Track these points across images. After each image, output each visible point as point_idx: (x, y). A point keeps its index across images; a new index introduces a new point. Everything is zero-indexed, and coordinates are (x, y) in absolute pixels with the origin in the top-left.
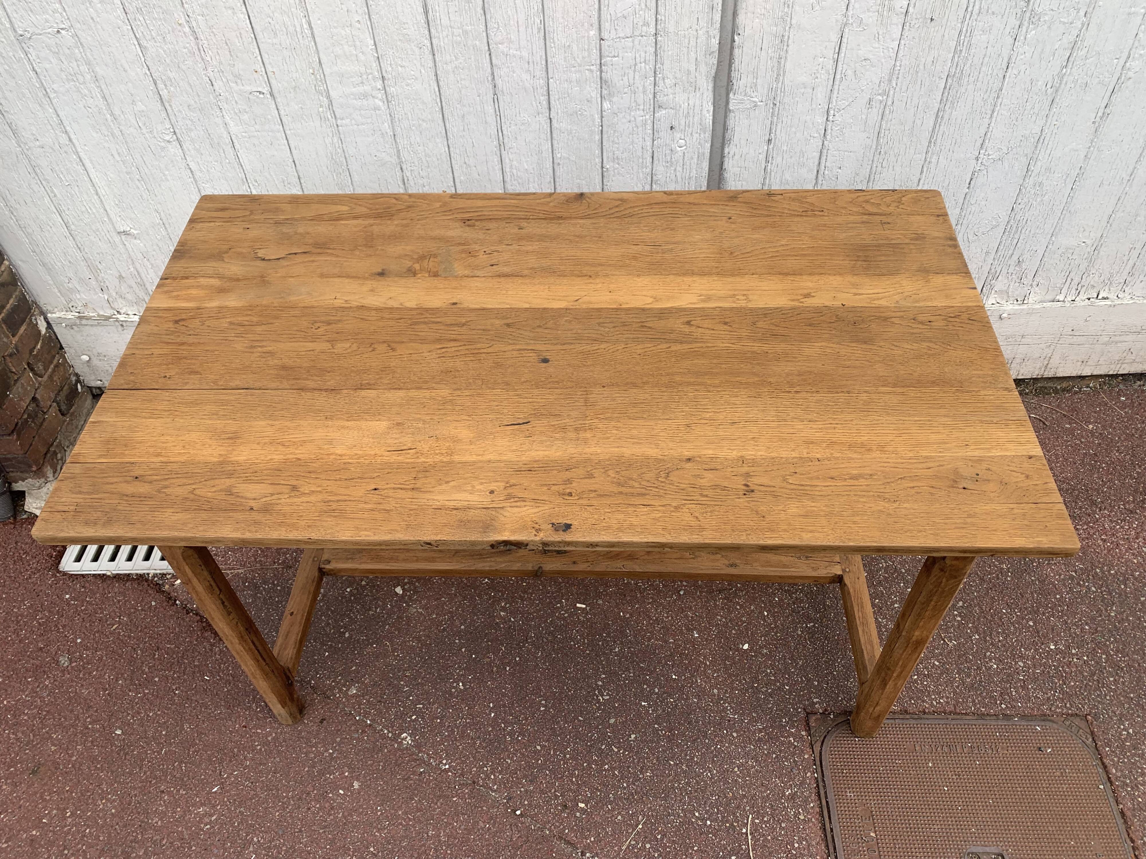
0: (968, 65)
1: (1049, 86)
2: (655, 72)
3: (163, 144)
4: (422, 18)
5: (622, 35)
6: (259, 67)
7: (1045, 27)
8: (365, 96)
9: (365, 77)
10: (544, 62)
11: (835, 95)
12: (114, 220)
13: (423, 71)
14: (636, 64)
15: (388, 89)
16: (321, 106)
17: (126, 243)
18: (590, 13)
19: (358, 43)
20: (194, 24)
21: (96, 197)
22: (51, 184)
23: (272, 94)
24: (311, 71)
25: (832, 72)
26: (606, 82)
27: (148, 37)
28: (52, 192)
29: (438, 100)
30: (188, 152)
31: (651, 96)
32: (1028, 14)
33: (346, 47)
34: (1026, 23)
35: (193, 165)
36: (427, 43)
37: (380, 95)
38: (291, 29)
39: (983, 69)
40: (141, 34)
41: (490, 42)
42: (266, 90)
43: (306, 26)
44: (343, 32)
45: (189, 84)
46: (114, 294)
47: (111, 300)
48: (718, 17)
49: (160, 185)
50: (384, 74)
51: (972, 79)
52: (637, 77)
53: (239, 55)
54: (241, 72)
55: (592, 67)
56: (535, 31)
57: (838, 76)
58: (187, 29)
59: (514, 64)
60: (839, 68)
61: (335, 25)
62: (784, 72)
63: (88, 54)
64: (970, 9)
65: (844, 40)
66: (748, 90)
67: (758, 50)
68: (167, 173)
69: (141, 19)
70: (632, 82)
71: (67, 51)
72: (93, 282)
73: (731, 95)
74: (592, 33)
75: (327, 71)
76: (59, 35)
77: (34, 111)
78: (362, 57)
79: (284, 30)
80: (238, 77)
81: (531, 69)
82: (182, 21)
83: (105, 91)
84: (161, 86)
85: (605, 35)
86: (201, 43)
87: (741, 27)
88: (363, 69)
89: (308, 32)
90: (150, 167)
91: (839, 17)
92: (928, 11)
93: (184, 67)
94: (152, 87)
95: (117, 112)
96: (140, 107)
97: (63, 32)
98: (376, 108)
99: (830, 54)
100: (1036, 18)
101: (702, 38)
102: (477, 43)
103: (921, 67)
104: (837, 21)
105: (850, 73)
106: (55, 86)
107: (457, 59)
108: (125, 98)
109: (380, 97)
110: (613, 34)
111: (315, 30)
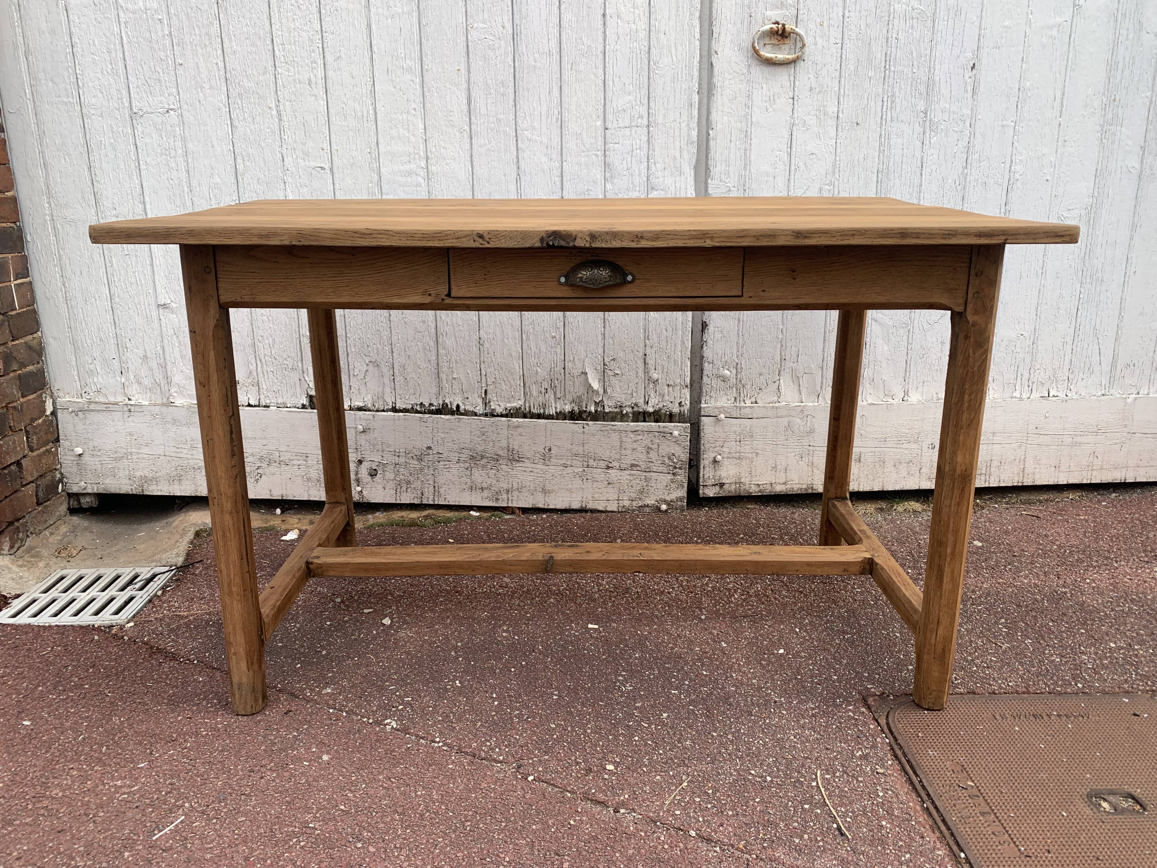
0: (892, 163)
1: (957, 183)
2: (648, 159)
4: (465, 108)
5: (622, 125)
6: (326, 146)
7: (943, 134)
8: (410, 173)
9: (412, 156)
10: (559, 148)
11: (792, 184)
12: (159, 292)
13: (461, 153)
14: (633, 151)
15: (430, 167)
16: (371, 182)
17: (162, 317)
18: (597, 107)
19: (411, 127)
20: (282, 108)
21: (149, 268)
22: (112, 254)
23: (331, 170)
24: (369, 150)
25: (787, 164)
26: (609, 165)
27: (241, 118)
28: (111, 262)
29: (471, 179)
31: (645, 179)
32: (928, 123)
33: (401, 130)
34: (928, 130)
36: (467, 128)
38: (359, 114)
39: (904, 166)
40: (235, 115)
41: (518, 128)
42: (327, 166)
43: (371, 112)
44: (401, 118)
45: (264, 159)
46: (132, 377)
47: (127, 383)
48: (696, 113)
50: (429, 154)
51: (897, 175)
52: (633, 162)
53: (312, 135)
54: (310, 150)
55: (598, 153)
56: (554, 120)
57: (793, 168)
58: (274, 112)
59: (535, 148)
60: (793, 161)
61: (396, 111)
62: (750, 161)
63: (186, 131)
64: (884, 117)
65: (794, 137)
66: (723, 176)
67: (729, 142)
69: (240, 102)
70: (629, 166)
71: (169, 128)
72: (116, 363)
73: (709, 181)
74: (599, 123)
75: (382, 149)
76: (167, 115)
77: (122, 181)
78: (413, 139)
79: (354, 114)
80: (306, 154)
81: (549, 152)
82: (273, 105)
83: (190, 164)
84: (239, 160)
85: (609, 125)
86: (283, 123)
87: (714, 123)
88: (411, 150)
89: (372, 117)
91: (788, 118)
92: (854, 117)
93: (263, 145)
94: (232, 162)
95: (194, 183)
96: (216, 179)
97: (171, 112)
98: (418, 185)
99: (785, 148)
100: (935, 127)
101: (684, 129)
102: (508, 129)
103: (856, 162)
104: (786, 121)
105: (801, 164)
106: (148, 160)
107: (490, 142)
108: (205, 172)
109: (422, 174)
110: (615, 125)
111: (378, 115)
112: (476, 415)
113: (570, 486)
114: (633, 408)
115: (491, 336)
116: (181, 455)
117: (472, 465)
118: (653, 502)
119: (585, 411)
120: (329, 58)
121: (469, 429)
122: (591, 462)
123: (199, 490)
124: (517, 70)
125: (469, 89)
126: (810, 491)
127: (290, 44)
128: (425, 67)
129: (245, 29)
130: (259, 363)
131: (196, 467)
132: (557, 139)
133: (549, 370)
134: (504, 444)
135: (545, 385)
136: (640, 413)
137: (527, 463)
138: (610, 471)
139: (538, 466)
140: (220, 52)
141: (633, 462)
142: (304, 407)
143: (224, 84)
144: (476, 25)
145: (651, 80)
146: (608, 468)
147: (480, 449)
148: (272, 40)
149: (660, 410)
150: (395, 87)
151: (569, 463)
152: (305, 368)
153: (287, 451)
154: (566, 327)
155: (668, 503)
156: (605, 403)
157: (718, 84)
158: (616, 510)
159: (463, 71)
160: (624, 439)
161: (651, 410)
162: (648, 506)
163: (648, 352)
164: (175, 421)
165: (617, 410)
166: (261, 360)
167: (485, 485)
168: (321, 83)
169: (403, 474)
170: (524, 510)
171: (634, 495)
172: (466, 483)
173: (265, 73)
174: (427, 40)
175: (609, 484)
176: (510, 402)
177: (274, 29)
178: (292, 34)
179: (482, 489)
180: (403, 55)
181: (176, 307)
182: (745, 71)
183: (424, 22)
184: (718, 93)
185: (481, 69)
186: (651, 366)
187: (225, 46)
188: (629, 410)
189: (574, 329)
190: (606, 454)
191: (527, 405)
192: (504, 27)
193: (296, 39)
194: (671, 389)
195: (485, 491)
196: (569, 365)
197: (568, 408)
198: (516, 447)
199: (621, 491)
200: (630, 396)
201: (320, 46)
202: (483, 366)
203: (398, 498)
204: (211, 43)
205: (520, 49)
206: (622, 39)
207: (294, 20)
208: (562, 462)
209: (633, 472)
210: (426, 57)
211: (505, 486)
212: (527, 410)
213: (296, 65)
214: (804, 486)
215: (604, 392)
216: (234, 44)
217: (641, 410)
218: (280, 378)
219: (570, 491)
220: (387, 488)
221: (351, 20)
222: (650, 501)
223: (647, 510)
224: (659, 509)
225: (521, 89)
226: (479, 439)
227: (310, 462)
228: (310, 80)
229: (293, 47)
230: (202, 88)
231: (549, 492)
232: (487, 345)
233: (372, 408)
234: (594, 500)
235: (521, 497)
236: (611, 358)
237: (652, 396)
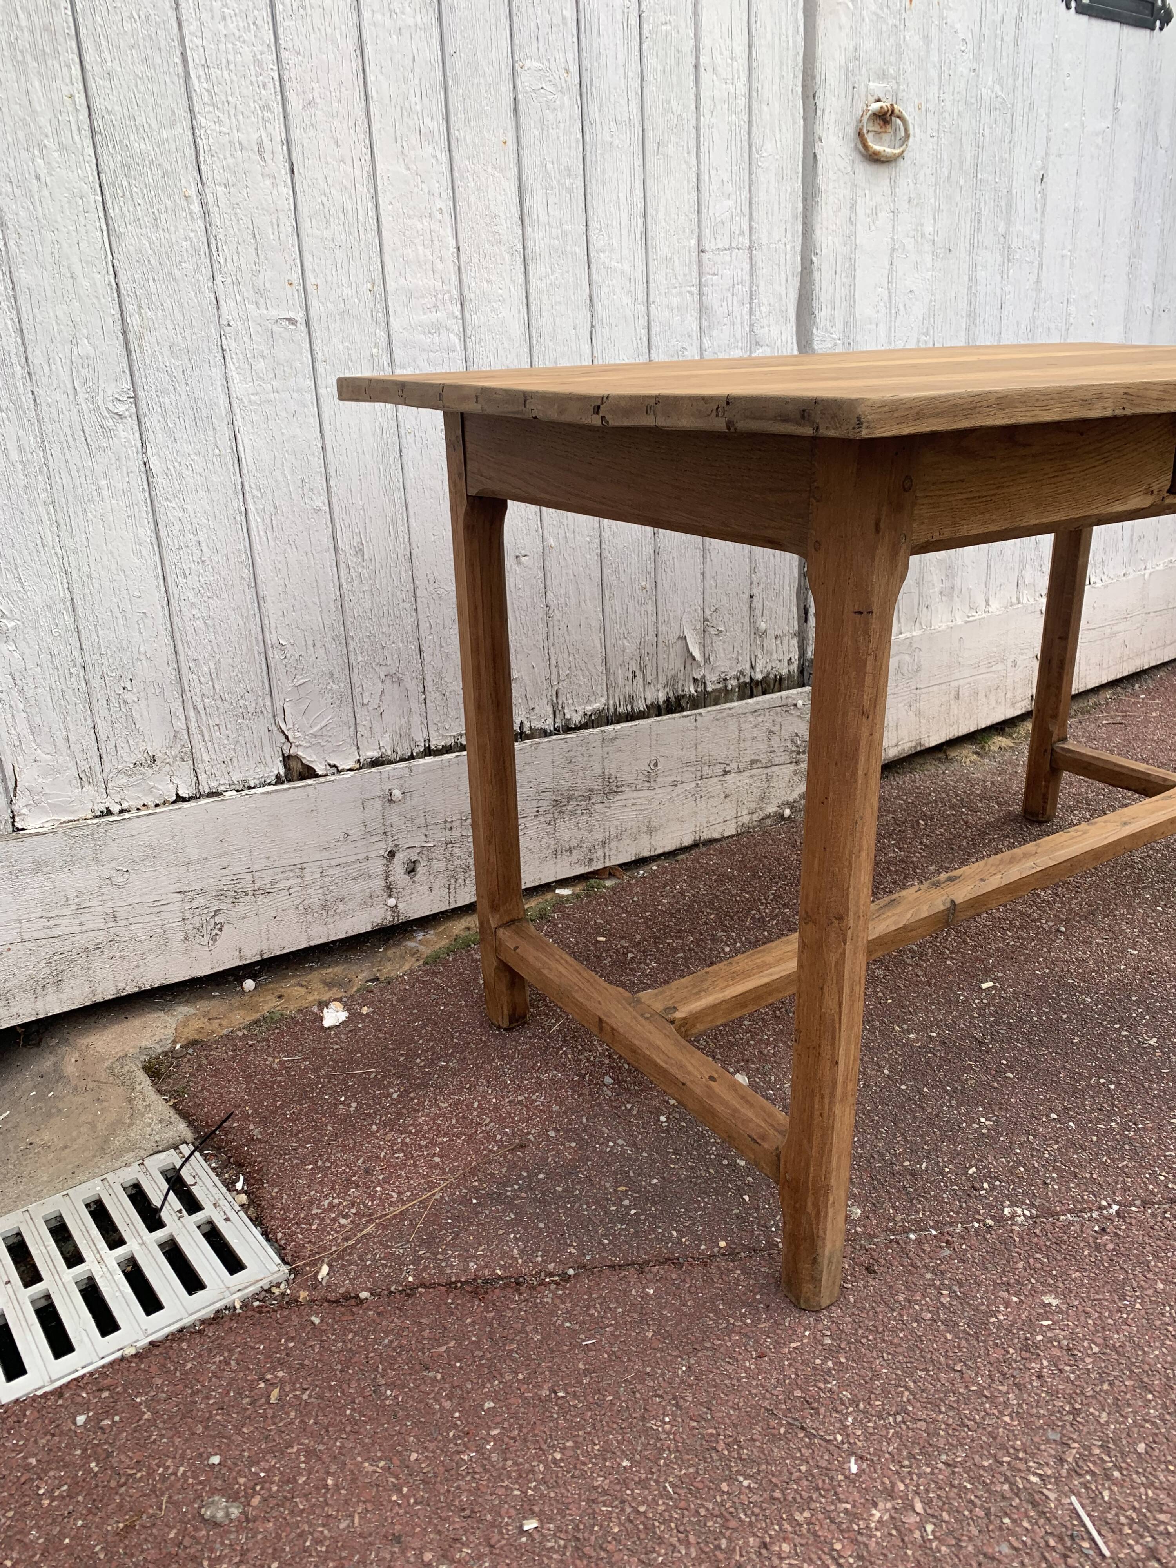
2: (751, 299)
3: (110, 423)
4: (515, 210)
5: (721, 246)
6: (295, 277)
8: (437, 328)
9: (440, 296)
10: (645, 280)
11: (893, 332)
13: (512, 289)
14: (734, 286)
15: (467, 316)
16: (376, 345)
18: (691, 216)
19: (436, 243)
20: (210, 200)
23: (307, 324)
24: (369, 286)
25: (888, 305)
26: (707, 308)
27: (129, 217)
29: (527, 334)
30: (151, 437)
31: (747, 330)
32: (1006, 251)
33: (420, 248)
34: (1006, 260)
35: (155, 465)
36: (519, 247)
37: (457, 326)
38: (351, 216)
40: (117, 210)
41: (591, 247)
42: (300, 316)
43: (371, 213)
44: (419, 226)
45: (181, 305)
48: (799, 230)
49: (84, 513)
50: (466, 292)
52: (735, 303)
53: (270, 255)
54: (268, 286)
55: (692, 289)
56: (638, 236)
57: (893, 312)
58: (196, 207)
59: (614, 282)
60: (893, 302)
61: (411, 213)
62: (854, 302)
65: (894, 267)
66: (828, 323)
67: (834, 273)
68: (103, 482)
69: (125, 183)
70: (730, 309)
73: (814, 330)
74: (692, 242)
75: (391, 286)
79: (341, 216)
80: (261, 293)
82: (192, 192)
84: (130, 308)
85: (705, 245)
86: (214, 231)
87: (817, 245)
88: (439, 284)
89: (373, 222)
90: (74, 473)
91: (889, 241)
93: (177, 274)
94: (116, 311)
95: (37, 357)
96: (85, 348)
98: (450, 349)
99: (886, 283)
100: (1012, 256)
101: (789, 255)
104: (887, 244)
105: (901, 307)
107: (553, 272)
108: (60, 331)
109: (456, 331)
110: (713, 247)
111: (383, 220)
112: (545, 733)
113: (681, 813)
114: (738, 679)
115: (562, 600)
116: (57, 932)
117: (556, 815)
118: (775, 809)
119: (683, 696)
120: (295, 103)
121: (550, 758)
122: (706, 770)
123: (100, 990)
124: (588, 147)
125: (520, 179)
126: (919, 749)
127: (219, 66)
128: (454, 133)
129: (127, 26)
130: (192, 714)
131: (91, 946)
132: (641, 267)
133: (638, 641)
134: (598, 771)
135: (634, 666)
136: (746, 684)
137: (629, 794)
138: (727, 778)
139: (641, 794)
140: (76, 71)
141: (753, 757)
142: (279, 780)
143: (88, 142)
144: (528, 63)
145: (753, 176)
146: (726, 773)
147: (566, 786)
148: (184, 55)
149: (769, 674)
150: (408, 169)
151: (679, 779)
152: (278, 705)
153: (267, 868)
154: (659, 570)
155: (791, 805)
156: (708, 677)
157: (823, 187)
158: (734, 832)
159: (512, 146)
160: (743, 726)
161: (759, 677)
162: (768, 817)
163: (755, 591)
164: (38, 866)
165: (721, 685)
166: (195, 708)
167: (573, 843)
168: (281, 151)
169: (459, 858)
170: (626, 866)
171: (753, 806)
172: (548, 847)
173: (172, 125)
174: (457, 83)
175: (726, 797)
176: (589, 702)
177: (186, 32)
178: (222, 46)
179: (570, 850)
180: (418, 108)
181: (15, 628)
182: (849, 169)
183: (449, 49)
184: (822, 200)
185: (537, 142)
186: (758, 612)
187: (86, 57)
188: (734, 682)
189: (668, 570)
190: (721, 753)
191: (611, 702)
192: (567, 71)
193: (231, 57)
194: (779, 642)
195: (575, 852)
196: (663, 628)
197: (661, 697)
198: (613, 772)
199: (740, 803)
200: (735, 662)
201: (276, 77)
202: (552, 650)
203: (452, 900)
204: (56, 50)
205: (591, 112)
206: (719, 108)
207: (224, 18)
208: (670, 779)
209: (753, 772)
210: (455, 115)
211: (600, 836)
212: (612, 710)
213: (232, 112)
214: (913, 744)
215: (705, 662)
216: (106, 55)
217: (748, 680)
218: (232, 736)
219: (681, 820)
220: (436, 887)
221: (329, 30)
222: (772, 809)
223: (769, 822)
224: (782, 817)
225: (594, 182)
226: (565, 770)
227: (308, 877)
228: (260, 145)
229: (225, 73)
230: (42, 147)
231: (656, 829)
232: (557, 615)
233: (393, 757)
234: (710, 825)
235: (621, 849)
236: (713, 609)
237: (760, 656)
